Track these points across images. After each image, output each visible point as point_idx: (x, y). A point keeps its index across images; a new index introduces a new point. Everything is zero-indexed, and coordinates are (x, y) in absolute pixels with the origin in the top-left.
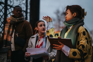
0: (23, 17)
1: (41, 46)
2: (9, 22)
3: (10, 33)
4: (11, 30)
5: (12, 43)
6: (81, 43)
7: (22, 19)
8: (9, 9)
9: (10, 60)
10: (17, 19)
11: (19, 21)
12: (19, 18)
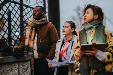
0: (45, 18)
1: (66, 52)
2: (30, 24)
3: (32, 37)
4: (33, 34)
5: (34, 50)
6: (110, 44)
7: (44, 21)
8: (25, 9)
9: (33, 69)
10: (39, 20)
11: (41, 23)
12: (41, 20)
